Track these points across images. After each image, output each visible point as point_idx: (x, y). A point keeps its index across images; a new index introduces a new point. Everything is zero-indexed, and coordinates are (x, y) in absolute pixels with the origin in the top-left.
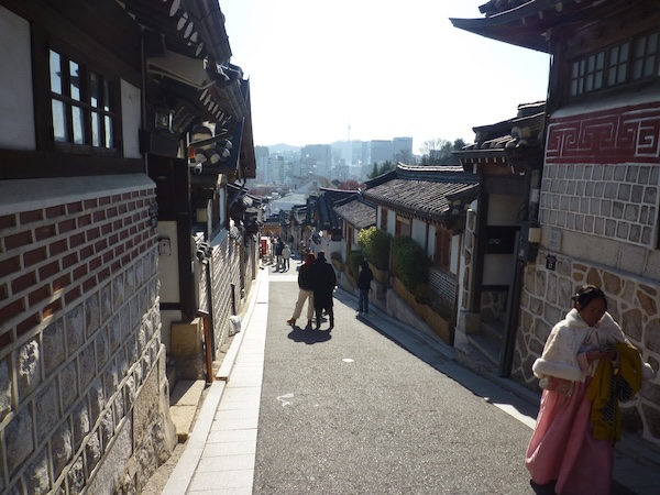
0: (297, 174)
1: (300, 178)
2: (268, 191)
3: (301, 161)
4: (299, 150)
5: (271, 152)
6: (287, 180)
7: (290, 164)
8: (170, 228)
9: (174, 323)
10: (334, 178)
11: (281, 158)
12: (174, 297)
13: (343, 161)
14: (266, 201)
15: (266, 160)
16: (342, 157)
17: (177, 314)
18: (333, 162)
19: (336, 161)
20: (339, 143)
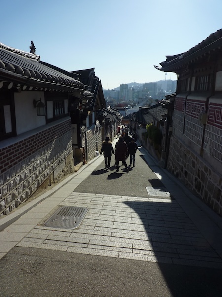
0: (140, 96)
1: (141, 99)
2: (126, 105)
3: (143, 91)
4: (142, 85)
5: (129, 86)
6: (136, 99)
7: (137, 92)
8: (76, 126)
9: (76, 149)
10: (157, 98)
11: (133, 89)
12: (76, 142)
13: (162, 90)
14: (125, 110)
15: (127, 90)
16: (162, 88)
17: (77, 147)
18: (157, 91)
19: (159, 90)
20: (161, 81)
